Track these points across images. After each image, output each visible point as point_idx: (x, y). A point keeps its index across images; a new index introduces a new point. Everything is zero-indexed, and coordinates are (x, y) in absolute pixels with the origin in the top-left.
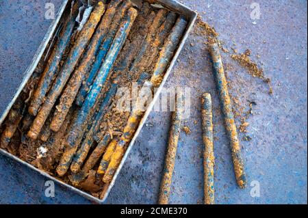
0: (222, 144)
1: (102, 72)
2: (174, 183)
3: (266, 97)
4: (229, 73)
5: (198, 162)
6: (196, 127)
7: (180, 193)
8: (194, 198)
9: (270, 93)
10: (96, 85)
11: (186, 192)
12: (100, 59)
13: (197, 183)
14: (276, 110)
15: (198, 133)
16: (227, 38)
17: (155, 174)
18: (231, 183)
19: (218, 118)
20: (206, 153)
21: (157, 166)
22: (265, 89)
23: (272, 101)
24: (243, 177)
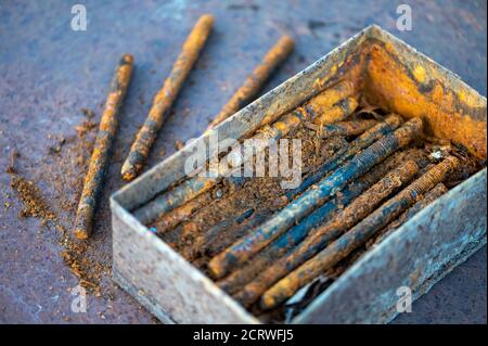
0: (133, 117)
1: (307, 203)
3: (26, 152)
4: (72, 199)
6: (165, 149)
9: (18, 155)
10: (323, 189)
12: (301, 228)
14: (21, 133)
16: (49, 245)
19: (121, 150)
22: (22, 162)
23: (19, 146)
24: (123, 62)
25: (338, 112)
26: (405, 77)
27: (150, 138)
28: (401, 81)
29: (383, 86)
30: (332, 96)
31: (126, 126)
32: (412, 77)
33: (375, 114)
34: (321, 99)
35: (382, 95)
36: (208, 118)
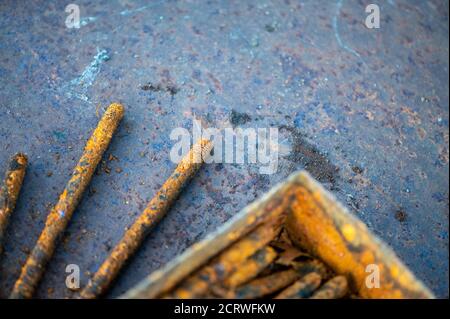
0: (21, 238)
2: (136, 214)
5: (79, 228)
6: (54, 283)
7: (133, 195)
8: (112, 179)
11: (122, 192)
13: (96, 198)
15: (54, 273)
17: (163, 239)
18: (37, 175)
20: (60, 228)
21: (154, 251)
24: (15, 166)
25: (253, 268)
26: (332, 229)
27: (36, 275)
28: (328, 231)
29: (307, 228)
30: (248, 248)
31: (12, 250)
32: (340, 233)
33: (294, 264)
34: (233, 255)
35: (305, 236)
36: (106, 243)
